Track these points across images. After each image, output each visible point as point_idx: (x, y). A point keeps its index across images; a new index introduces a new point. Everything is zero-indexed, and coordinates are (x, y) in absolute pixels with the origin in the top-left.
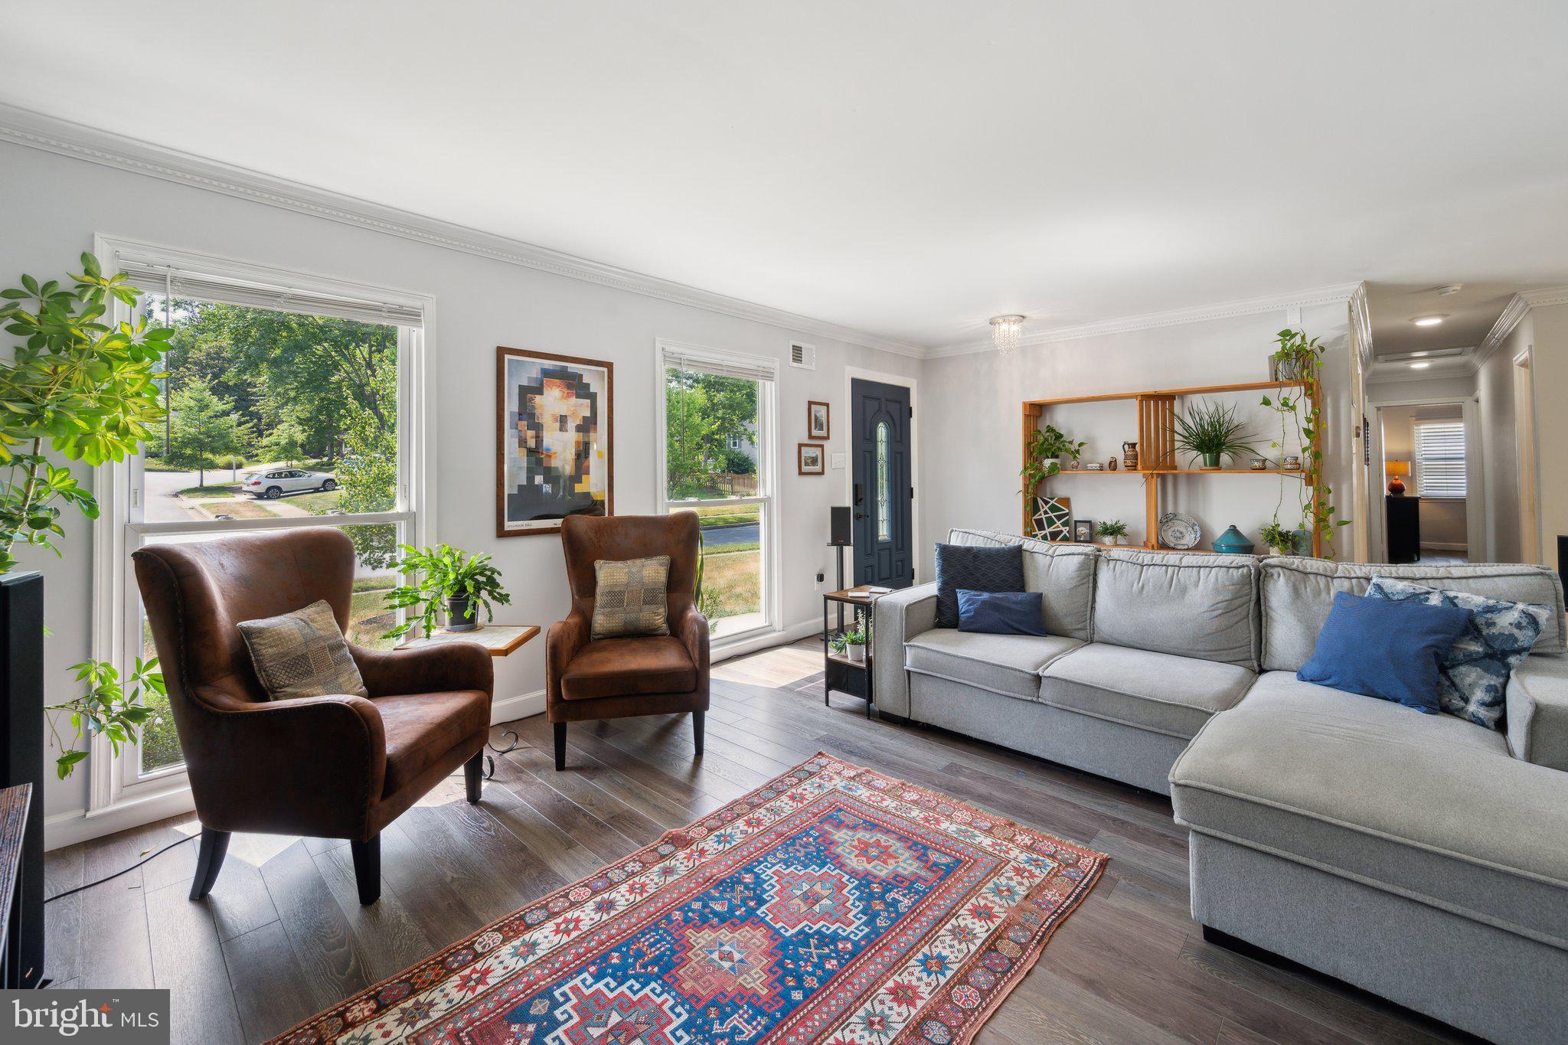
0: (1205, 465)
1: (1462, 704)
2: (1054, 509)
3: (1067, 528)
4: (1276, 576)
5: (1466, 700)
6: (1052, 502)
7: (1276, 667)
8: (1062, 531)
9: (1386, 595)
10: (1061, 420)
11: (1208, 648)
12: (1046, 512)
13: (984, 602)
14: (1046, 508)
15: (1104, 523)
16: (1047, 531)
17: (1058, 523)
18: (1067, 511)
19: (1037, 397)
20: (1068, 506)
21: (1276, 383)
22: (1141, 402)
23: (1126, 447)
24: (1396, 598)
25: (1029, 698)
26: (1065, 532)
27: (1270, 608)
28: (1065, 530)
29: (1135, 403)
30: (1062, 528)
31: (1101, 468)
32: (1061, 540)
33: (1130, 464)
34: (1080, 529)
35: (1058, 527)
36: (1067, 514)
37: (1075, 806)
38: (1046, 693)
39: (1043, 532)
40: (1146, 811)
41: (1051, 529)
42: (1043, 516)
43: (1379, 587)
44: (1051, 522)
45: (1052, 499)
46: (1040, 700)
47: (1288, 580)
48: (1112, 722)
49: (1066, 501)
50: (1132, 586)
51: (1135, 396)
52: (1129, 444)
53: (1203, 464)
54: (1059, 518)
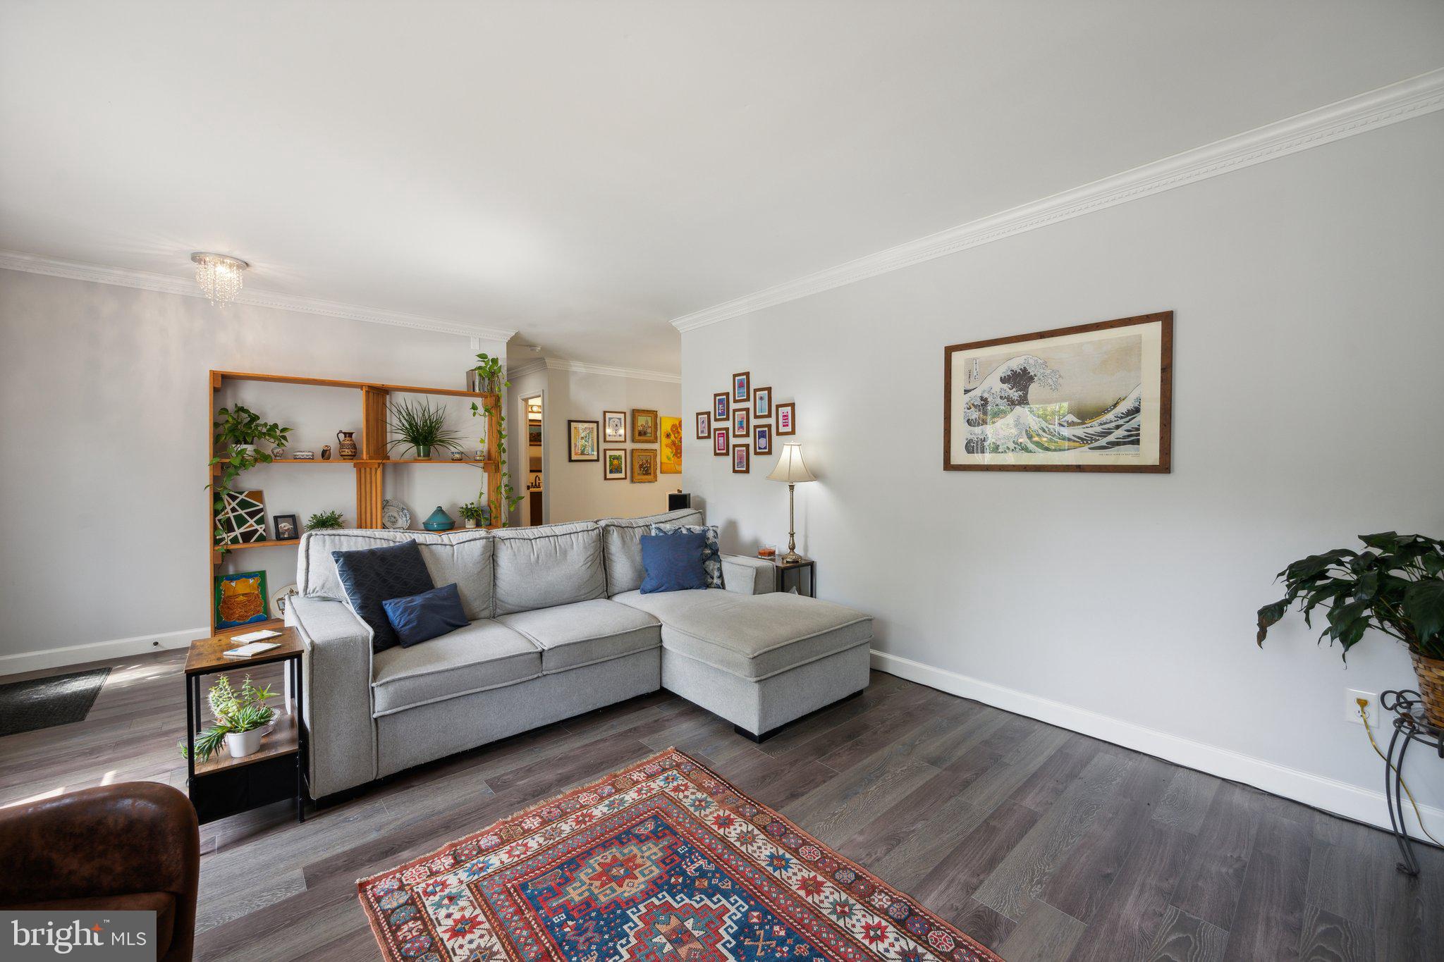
0: (419, 455)
1: (711, 580)
2: (244, 504)
3: (263, 526)
4: (612, 531)
5: (712, 578)
6: (241, 497)
7: (617, 591)
8: (256, 531)
9: (665, 533)
10: (250, 397)
11: (586, 591)
12: (233, 510)
13: (423, 606)
14: (234, 504)
15: (315, 515)
16: (238, 532)
17: (252, 522)
18: (261, 506)
19: (229, 368)
20: (261, 500)
21: (470, 392)
22: (367, 392)
23: (342, 436)
24: (669, 533)
25: (536, 676)
26: (261, 531)
27: (611, 554)
28: (261, 529)
29: (360, 395)
30: (256, 527)
31: (312, 459)
32: (257, 540)
33: (350, 453)
34: (283, 525)
35: (251, 526)
36: (261, 510)
37: (604, 740)
38: (550, 664)
39: (232, 535)
40: (629, 716)
41: (242, 530)
42: (231, 515)
43: (659, 529)
44: (241, 521)
45: (241, 493)
46: (545, 673)
47: (618, 532)
48: (589, 665)
49: (258, 495)
50: (530, 558)
51: (361, 386)
52: (345, 433)
53: (416, 455)
54: (252, 515)
